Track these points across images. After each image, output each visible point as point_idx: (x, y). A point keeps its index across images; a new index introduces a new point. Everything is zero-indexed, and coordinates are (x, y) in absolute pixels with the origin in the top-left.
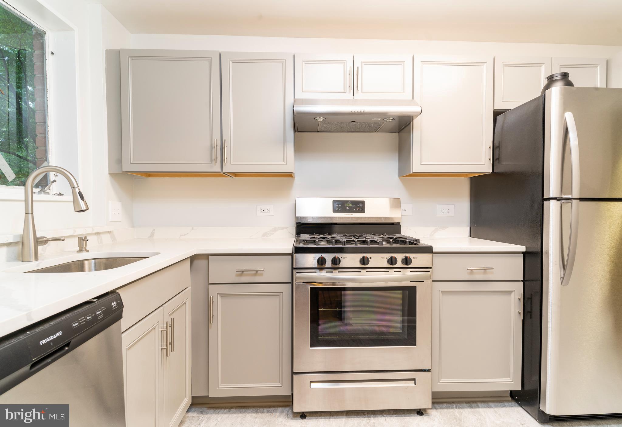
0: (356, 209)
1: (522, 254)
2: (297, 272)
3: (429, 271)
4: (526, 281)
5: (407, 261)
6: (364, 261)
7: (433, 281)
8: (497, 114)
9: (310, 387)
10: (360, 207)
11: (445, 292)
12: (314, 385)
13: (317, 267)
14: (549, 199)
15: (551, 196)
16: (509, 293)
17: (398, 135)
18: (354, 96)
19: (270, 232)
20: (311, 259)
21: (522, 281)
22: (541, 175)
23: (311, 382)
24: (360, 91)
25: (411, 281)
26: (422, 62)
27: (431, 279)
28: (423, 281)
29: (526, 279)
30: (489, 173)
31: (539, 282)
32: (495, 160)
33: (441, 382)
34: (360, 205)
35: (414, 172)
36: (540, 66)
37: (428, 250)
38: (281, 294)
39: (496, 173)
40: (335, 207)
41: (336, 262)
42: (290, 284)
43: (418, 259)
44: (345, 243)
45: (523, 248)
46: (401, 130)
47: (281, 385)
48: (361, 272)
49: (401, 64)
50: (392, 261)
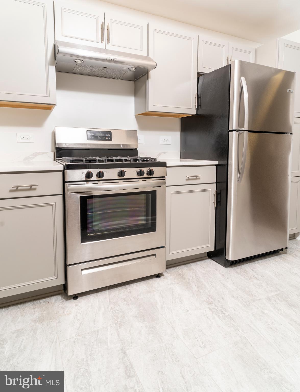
0: (105, 138)
1: (215, 166)
2: (69, 185)
3: (164, 179)
4: (218, 183)
5: (150, 173)
6: (121, 174)
7: (167, 186)
8: (200, 75)
9: (81, 274)
10: (108, 137)
11: (173, 193)
12: (84, 272)
13: (85, 180)
14: (232, 131)
15: (234, 129)
16: (209, 191)
17: (134, 83)
18: (105, 46)
19: (30, 157)
20: (79, 174)
21: (215, 183)
22: (228, 115)
23: (82, 270)
24: (109, 44)
25: (153, 187)
26: (154, 30)
27: (166, 185)
28: (161, 187)
29: (217, 182)
30: (194, 114)
31: (226, 183)
32: (199, 106)
33: (171, 253)
34: (108, 135)
35: (149, 110)
36: (223, 47)
37: (163, 164)
38: (54, 204)
39: (198, 115)
40: (89, 136)
41: (100, 175)
42: (62, 195)
43: (158, 171)
44: (106, 161)
45: (216, 163)
46: (136, 80)
47: (56, 278)
48: (119, 182)
49: (140, 28)
50: (141, 173)
